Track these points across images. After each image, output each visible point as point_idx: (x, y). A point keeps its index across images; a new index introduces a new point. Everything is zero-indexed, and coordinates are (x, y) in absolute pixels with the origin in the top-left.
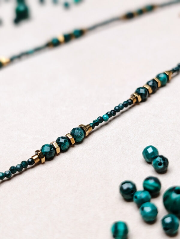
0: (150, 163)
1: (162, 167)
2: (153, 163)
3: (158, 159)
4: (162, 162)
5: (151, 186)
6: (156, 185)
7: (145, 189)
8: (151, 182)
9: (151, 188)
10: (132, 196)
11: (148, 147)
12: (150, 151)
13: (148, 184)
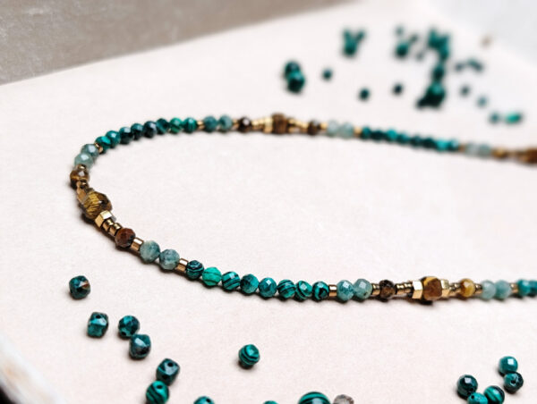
0: (502, 374)
1: (513, 385)
2: (506, 376)
3: (514, 376)
4: (517, 381)
5: (495, 396)
6: (499, 398)
7: (486, 395)
8: (496, 393)
9: (493, 399)
10: (469, 394)
11: (511, 358)
12: (511, 362)
13: (491, 393)
